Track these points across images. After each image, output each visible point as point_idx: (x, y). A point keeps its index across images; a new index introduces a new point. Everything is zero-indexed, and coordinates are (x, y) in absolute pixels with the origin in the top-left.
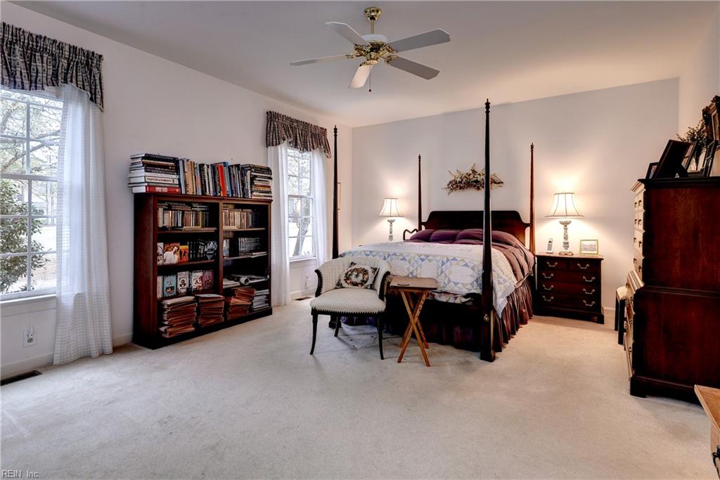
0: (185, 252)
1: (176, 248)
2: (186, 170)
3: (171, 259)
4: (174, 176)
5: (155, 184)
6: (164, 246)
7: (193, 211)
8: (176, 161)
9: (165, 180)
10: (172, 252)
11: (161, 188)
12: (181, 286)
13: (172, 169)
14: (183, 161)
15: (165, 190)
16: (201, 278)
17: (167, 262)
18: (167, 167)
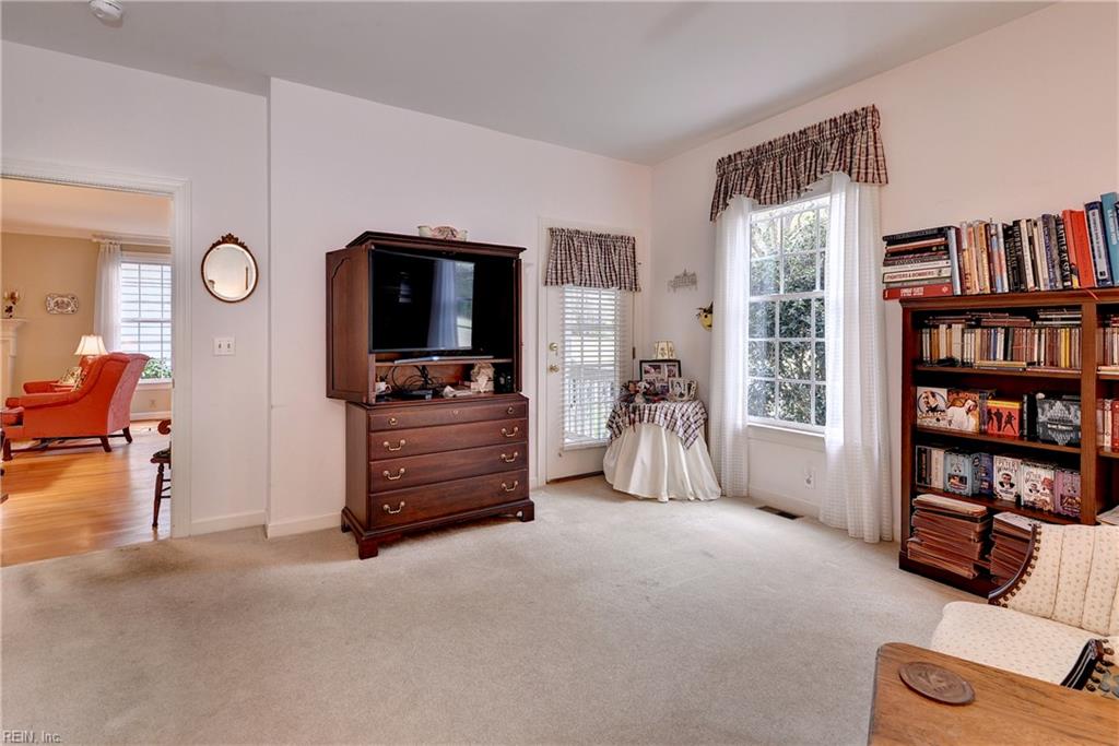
0: (1010, 416)
1: (970, 402)
2: (965, 245)
3: (962, 423)
4: (942, 263)
5: (900, 285)
6: (948, 395)
7: (1040, 328)
8: (941, 232)
9: (920, 275)
10: (964, 410)
11: (910, 291)
12: (1001, 484)
13: (938, 250)
14: (958, 231)
15: (919, 292)
16: (1050, 485)
17: (954, 427)
18: (928, 249)
